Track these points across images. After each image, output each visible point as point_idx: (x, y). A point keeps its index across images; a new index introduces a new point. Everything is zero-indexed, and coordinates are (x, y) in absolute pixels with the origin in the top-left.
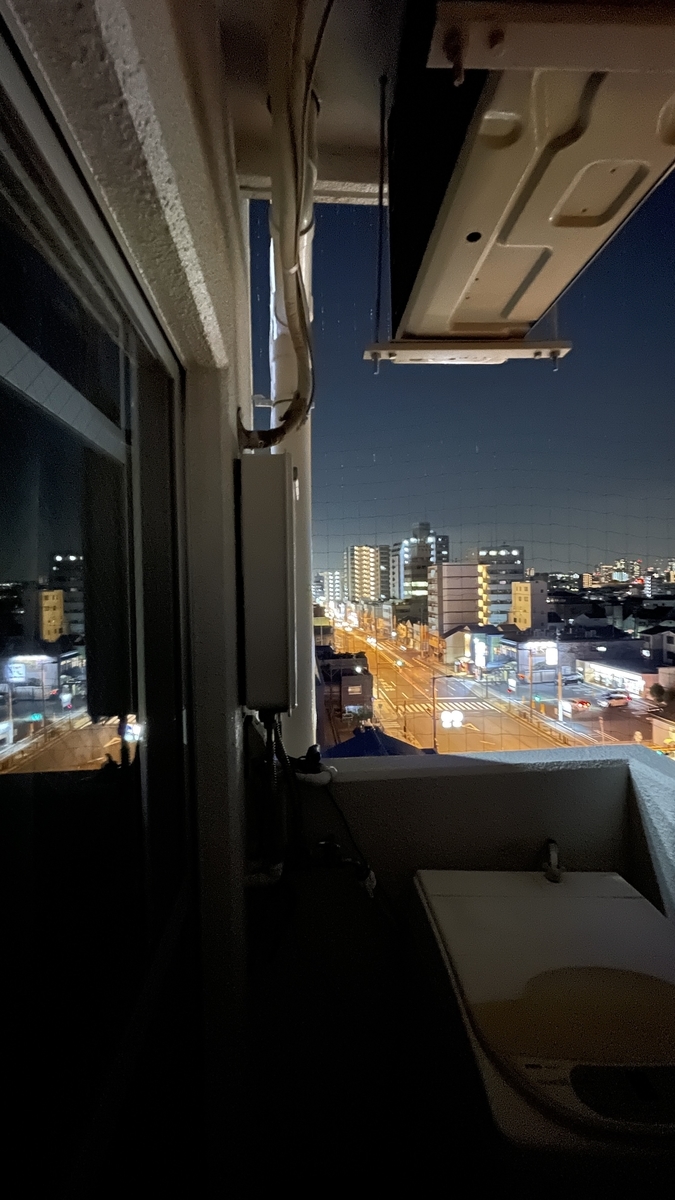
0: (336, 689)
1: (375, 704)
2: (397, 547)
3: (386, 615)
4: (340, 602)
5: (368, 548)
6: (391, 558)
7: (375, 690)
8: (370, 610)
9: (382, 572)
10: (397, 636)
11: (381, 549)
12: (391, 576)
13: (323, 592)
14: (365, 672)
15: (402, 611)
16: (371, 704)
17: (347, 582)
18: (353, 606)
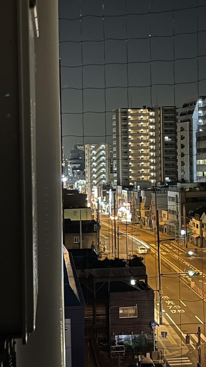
0: (100, 311)
1: (158, 330)
2: (187, 109)
3: (172, 205)
4: (107, 187)
5: (145, 111)
6: (179, 125)
7: (156, 312)
8: (149, 197)
9: (166, 144)
10: (187, 235)
11: (165, 111)
12: (179, 151)
13: (84, 174)
14: (143, 286)
15: (195, 200)
16: (151, 332)
17: (118, 159)
18: (125, 192)
